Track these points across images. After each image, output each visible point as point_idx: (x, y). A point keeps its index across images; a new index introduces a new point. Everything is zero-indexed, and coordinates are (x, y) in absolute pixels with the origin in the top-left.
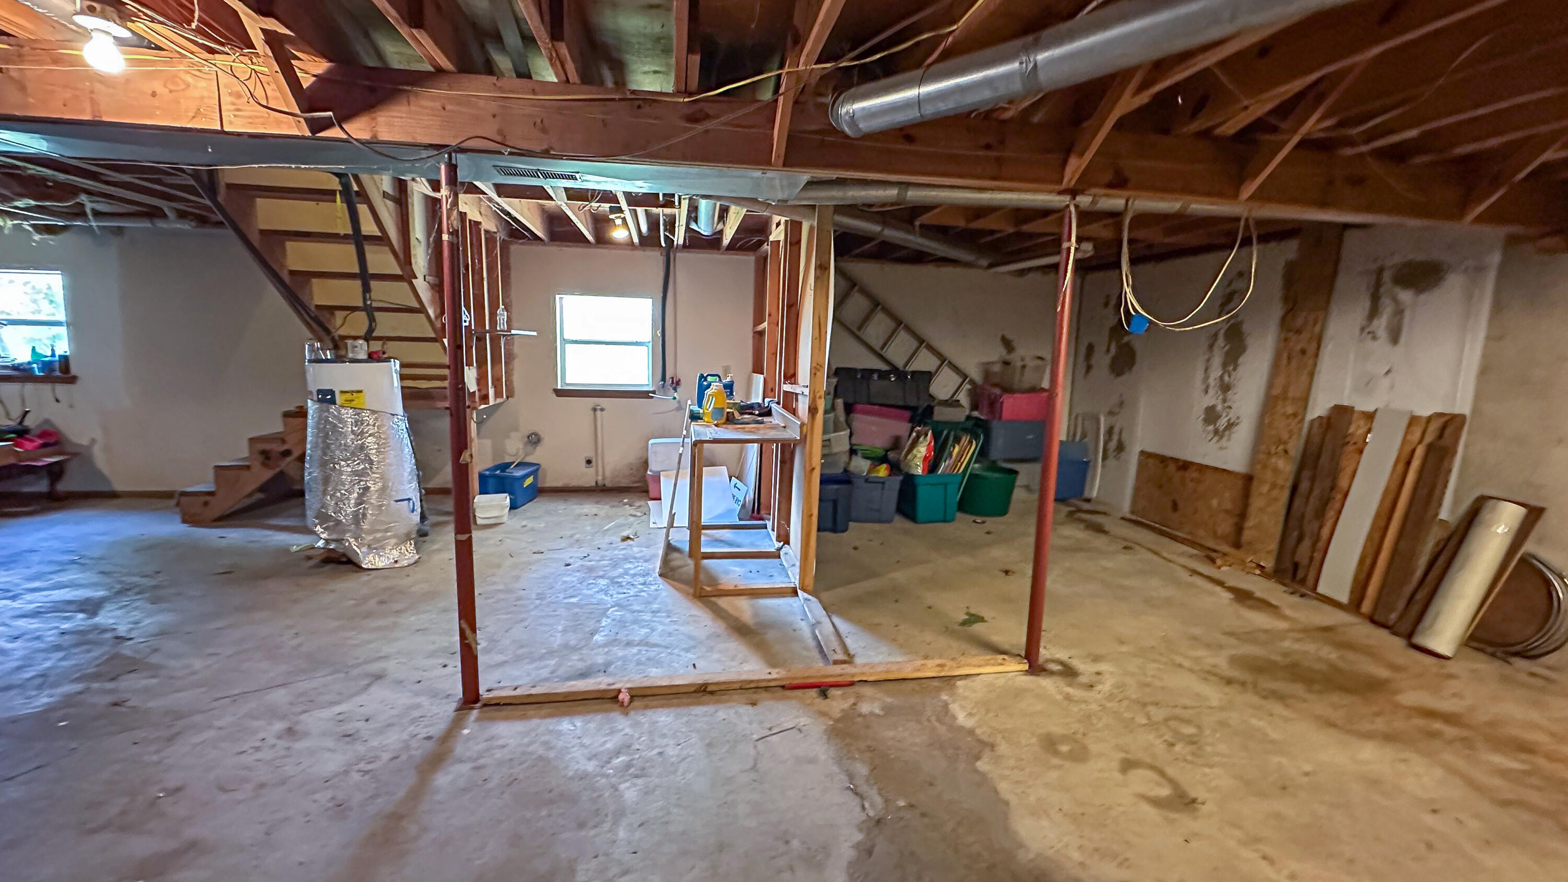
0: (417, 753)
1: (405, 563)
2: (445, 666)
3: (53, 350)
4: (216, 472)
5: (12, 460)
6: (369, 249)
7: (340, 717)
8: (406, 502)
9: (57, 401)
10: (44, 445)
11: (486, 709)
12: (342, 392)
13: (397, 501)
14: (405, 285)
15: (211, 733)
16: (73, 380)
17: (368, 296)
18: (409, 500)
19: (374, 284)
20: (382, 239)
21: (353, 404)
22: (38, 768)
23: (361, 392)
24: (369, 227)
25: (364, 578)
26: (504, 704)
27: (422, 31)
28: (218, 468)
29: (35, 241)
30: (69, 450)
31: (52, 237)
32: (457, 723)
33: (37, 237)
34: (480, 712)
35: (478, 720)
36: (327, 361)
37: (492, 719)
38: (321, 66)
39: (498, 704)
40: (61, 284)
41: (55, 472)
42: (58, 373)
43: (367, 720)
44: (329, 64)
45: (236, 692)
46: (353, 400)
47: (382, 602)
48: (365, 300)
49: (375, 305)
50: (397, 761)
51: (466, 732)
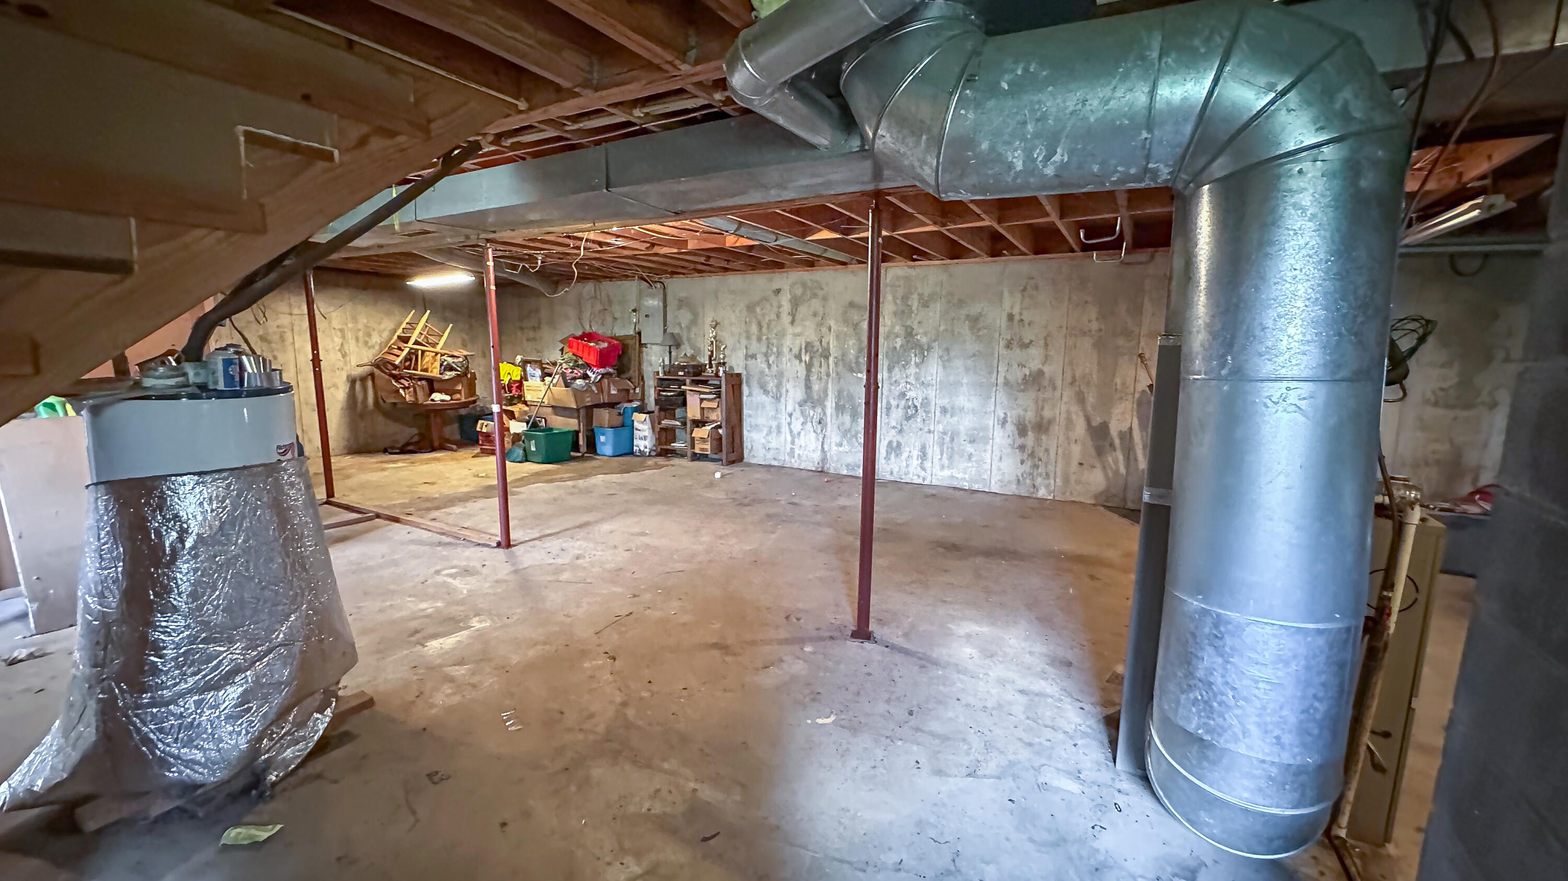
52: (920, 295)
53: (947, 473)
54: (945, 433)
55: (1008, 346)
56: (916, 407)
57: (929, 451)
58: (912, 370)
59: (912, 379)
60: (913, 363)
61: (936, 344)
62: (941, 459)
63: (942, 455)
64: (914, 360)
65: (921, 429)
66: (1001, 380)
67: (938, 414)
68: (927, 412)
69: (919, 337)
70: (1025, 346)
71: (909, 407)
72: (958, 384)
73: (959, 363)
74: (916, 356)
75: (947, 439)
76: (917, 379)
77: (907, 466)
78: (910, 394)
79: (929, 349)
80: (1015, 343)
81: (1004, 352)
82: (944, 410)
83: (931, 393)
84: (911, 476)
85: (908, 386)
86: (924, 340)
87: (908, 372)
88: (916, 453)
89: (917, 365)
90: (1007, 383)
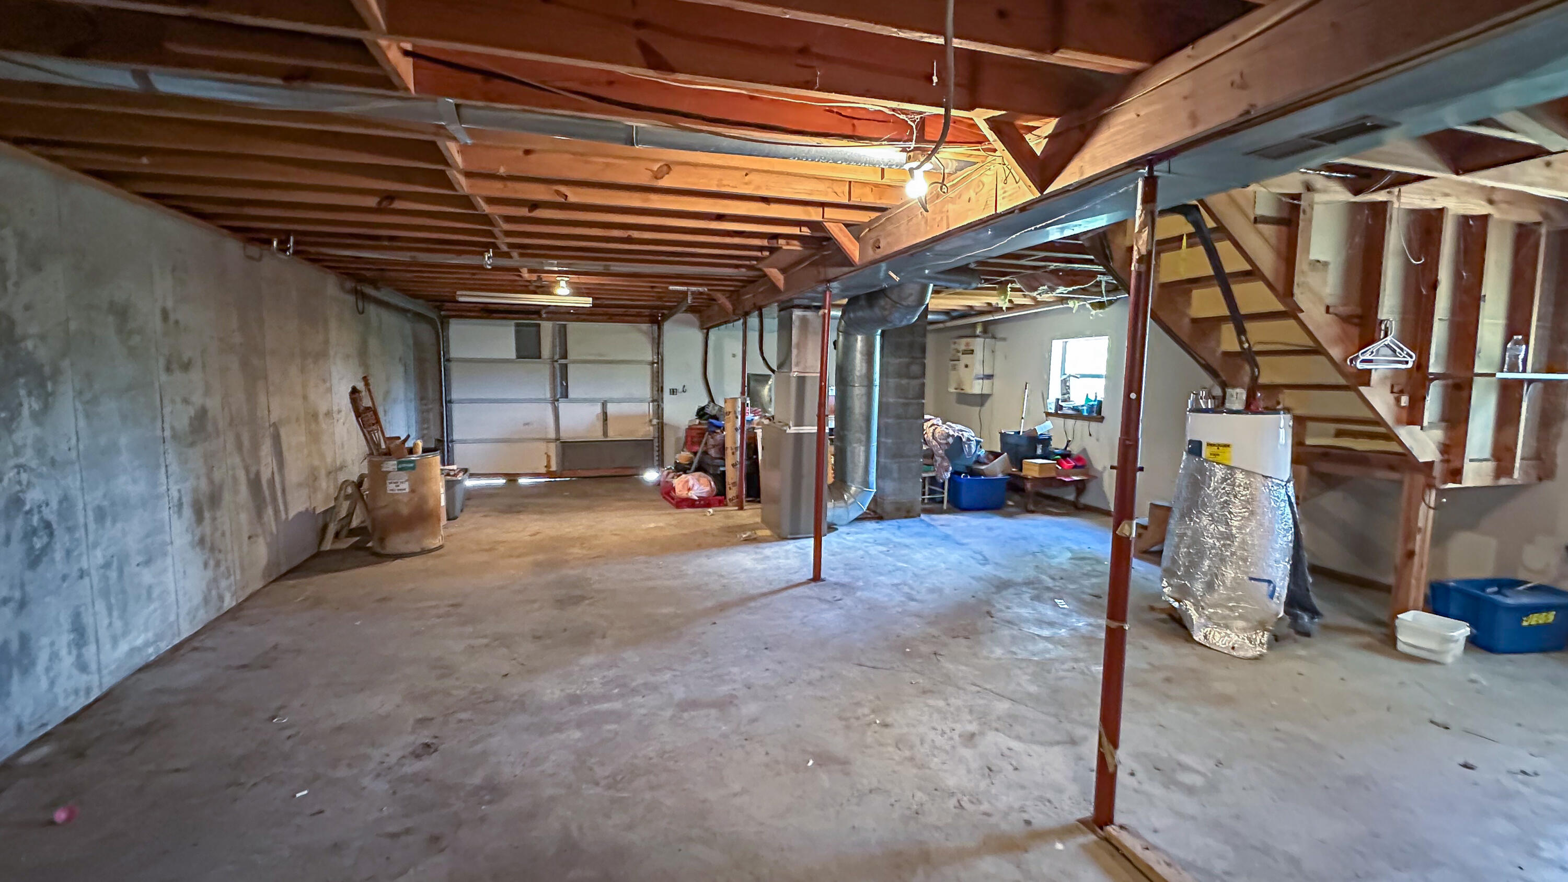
0: (1004, 826)
1: (1242, 654)
2: (1132, 774)
3: (1096, 397)
4: (1151, 508)
5: (1053, 474)
6: (1238, 289)
7: (1007, 752)
8: (1266, 584)
9: (1090, 435)
10: (1075, 467)
11: (1105, 844)
12: (1209, 445)
13: (1251, 579)
14: (1292, 322)
15: (941, 703)
16: (1101, 419)
17: (1243, 338)
18: (1269, 582)
19: (1249, 326)
20: (1253, 274)
21: (1218, 459)
22: (873, 668)
23: (1228, 446)
24: (1233, 263)
25: (1185, 649)
26: (1124, 855)
27: (1061, 50)
28: (1152, 504)
29: (1092, 315)
30: (1092, 473)
31: (1101, 311)
32: (1065, 832)
33: (1093, 312)
34: (1095, 842)
35: (1084, 847)
36: (1207, 411)
37: (1096, 859)
38: (1049, 126)
39: (1118, 849)
40: (1107, 346)
41: (1081, 487)
42: (1095, 414)
43: (1016, 769)
44: (1057, 119)
45: (988, 687)
46: (1218, 455)
47: (1168, 680)
48: (1241, 343)
49: (1256, 348)
50: (985, 817)
51: (1059, 846)
52: (21, 236)
53: (124, 647)
54: (107, 565)
55: (168, 369)
56: (48, 525)
57: (88, 620)
58: (26, 431)
59: (28, 457)
60: (25, 411)
61: (65, 364)
62: (110, 624)
63: (110, 615)
64: (30, 405)
65: (64, 578)
66: (168, 433)
67: (92, 526)
68: (70, 530)
69: (30, 344)
70: (186, 367)
71: (34, 532)
72: (112, 449)
73: (109, 406)
74: (30, 394)
75: (113, 574)
76: (40, 451)
77: (52, 683)
78: (33, 496)
79: (56, 373)
80: (175, 366)
81: (164, 377)
82: (101, 515)
83: (73, 483)
84: (62, 703)
85: (24, 477)
86: (43, 354)
87: (18, 437)
88: (65, 638)
89: (38, 418)
90: (175, 436)
